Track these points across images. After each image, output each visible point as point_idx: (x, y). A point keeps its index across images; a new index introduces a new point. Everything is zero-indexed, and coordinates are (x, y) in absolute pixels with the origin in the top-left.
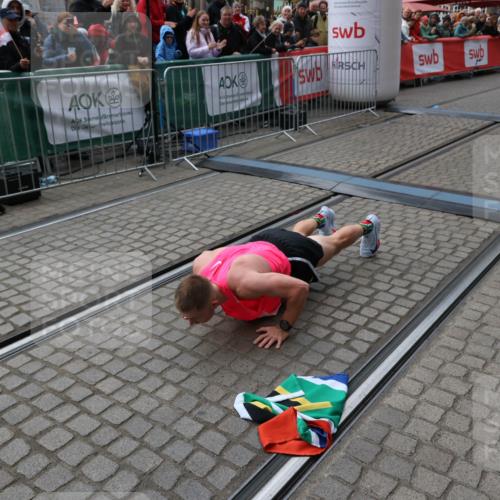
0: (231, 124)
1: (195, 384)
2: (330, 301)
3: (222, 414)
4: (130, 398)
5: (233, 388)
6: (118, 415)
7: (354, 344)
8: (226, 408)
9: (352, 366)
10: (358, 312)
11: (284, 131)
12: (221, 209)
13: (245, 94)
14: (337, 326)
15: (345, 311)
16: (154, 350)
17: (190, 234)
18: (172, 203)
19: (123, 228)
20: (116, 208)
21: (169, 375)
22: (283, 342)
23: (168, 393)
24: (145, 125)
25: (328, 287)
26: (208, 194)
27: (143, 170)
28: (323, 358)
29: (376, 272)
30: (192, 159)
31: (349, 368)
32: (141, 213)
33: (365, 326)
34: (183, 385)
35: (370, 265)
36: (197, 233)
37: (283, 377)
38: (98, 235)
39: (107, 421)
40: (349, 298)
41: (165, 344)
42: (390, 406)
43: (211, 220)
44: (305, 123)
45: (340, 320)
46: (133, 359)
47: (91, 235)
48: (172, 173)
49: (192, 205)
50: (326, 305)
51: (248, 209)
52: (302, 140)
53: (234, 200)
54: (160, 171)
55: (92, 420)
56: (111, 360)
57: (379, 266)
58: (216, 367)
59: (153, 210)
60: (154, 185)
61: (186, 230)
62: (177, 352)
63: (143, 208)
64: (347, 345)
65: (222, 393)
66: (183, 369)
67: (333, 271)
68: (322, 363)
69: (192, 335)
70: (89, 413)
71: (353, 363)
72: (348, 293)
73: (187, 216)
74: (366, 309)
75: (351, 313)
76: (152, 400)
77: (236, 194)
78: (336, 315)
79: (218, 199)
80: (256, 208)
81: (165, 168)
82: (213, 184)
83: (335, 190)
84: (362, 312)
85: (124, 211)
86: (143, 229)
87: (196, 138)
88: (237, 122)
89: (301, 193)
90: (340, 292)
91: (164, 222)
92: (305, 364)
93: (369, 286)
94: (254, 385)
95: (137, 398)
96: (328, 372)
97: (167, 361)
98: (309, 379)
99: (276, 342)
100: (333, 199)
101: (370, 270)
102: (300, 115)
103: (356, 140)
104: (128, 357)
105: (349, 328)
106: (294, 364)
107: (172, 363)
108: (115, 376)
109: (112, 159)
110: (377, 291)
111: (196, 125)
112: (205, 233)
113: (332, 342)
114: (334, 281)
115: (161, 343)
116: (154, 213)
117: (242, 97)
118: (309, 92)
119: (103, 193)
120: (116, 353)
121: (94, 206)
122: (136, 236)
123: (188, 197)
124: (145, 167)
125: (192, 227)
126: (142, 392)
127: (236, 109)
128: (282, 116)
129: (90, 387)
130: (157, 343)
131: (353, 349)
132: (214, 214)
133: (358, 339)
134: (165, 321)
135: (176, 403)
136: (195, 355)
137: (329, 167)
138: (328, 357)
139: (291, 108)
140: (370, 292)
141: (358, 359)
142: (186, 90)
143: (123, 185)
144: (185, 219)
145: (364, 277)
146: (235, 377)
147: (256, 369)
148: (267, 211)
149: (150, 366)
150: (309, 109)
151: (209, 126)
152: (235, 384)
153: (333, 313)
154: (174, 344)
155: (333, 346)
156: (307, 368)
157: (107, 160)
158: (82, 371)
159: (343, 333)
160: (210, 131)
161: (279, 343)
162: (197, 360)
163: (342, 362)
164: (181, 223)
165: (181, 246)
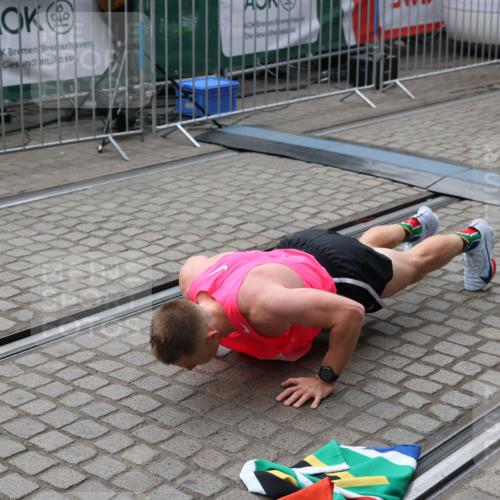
0: (261, 74)
1: (182, 446)
2: (405, 350)
3: (220, 484)
4: (82, 458)
5: (240, 455)
6: (64, 477)
7: (435, 409)
8: (228, 478)
9: (427, 438)
10: (448, 367)
11: (356, 89)
12: (236, 209)
13: (288, 21)
14: (412, 384)
15: (428, 364)
16: (120, 400)
17: (182, 243)
18: (154, 195)
19: (71, 229)
20: (58, 200)
21: (142, 433)
22: (322, 401)
23: (140, 454)
24: (113, 64)
25: (404, 329)
26: (216, 185)
27: (105, 142)
28: (384, 424)
29: (488, 313)
30: (190, 128)
31: (424, 440)
32: (101, 209)
33: (457, 386)
34: (162, 446)
35: (477, 303)
36: (196, 243)
37: (317, 446)
38: (30, 237)
39: (48, 484)
40: (436, 348)
41: (137, 393)
42: (479, 489)
43: (218, 225)
44: (395, 76)
45: (419, 377)
46: (87, 410)
47: (19, 237)
48: (155, 149)
49: (187, 200)
50: (398, 354)
51: (282, 210)
52: (388, 106)
53: (260, 196)
54: (136, 145)
55: (26, 481)
56: (53, 410)
57: (493, 306)
58: (216, 427)
59: (122, 204)
60: (123, 167)
61: (176, 237)
62: (155, 404)
63: (105, 201)
64: (424, 409)
65: (222, 460)
66: (164, 427)
67: (416, 308)
68: (383, 430)
69: (180, 383)
70: (21, 473)
71: (431, 434)
72: (436, 340)
73: (176, 217)
74: (462, 363)
75: (437, 368)
76: (117, 463)
77: (263, 186)
78: (410, 369)
79: (232, 192)
80: (296, 209)
81: (142, 141)
82: (223, 170)
83: (435, 188)
84: (454, 368)
85: (72, 204)
86: (105, 233)
87: (200, 92)
88: (273, 70)
89: (375, 191)
90: (422, 338)
91: (140, 223)
92: (354, 430)
93: (473, 332)
94: (273, 453)
95: (93, 458)
96: (389, 443)
97: (140, 414)
98: (359, 450)
99: (311, 399)
100: (431, 202)
101: (477, 310)
102: (387, 62)
103: (485, 109)
104: (79, 406)
105: (431, 387)
106: (336, 429)
107: (147, 418)
108: (59, 429)
109: (56, 121)
110: (484, 341)
111: (200, 72)
112: (206, 244)
113: (400, 403)
114: (417, 322)
115: (130, 391)
116: (122, 209)
117: (284, 26)
118: (405, 24)
119: (35, 176)
120: (62, 401)
121: (22, 194)
122: (93, 242)
123: (180, 187)
124: (110, 136)
125: (186, 232)
126: (100, 452)
127: (273, 47)
128: (353, 62)
129: (22, 441)
130: (127, 391)
131: (431, 416)
132: (224, 215)
133: (442, 403)
134: (139, 364)
135: (151, 469)
136: (184, 410)
137: (429, 152)
138: (391, 424)
139: (371, 50)
140: (472, 340)
141: (439, 429)
142: (187, 12)
143: (69, 165)
144: (175, 221)
145: (465, 319)
146: (244, 442)
147: (277, 432)
148: (314, 215)
149: (114, 420)
150: (403, 54)
151: (222, 74)
152: (243, 450)
153: (408, 365)
154: (152, 394)
155: (402, 410)
156: (357, 437)
157: (45, 124)
158: (9, 421)
159: (420, 393)
160: (224, 83)
161: (317, 400)
162: (185, 416)
163: (414, 431)
164: (168, 226)
165: (167, 261)
